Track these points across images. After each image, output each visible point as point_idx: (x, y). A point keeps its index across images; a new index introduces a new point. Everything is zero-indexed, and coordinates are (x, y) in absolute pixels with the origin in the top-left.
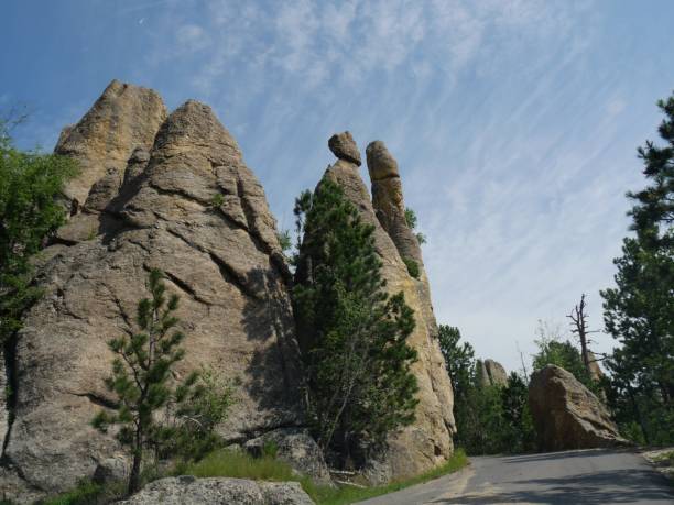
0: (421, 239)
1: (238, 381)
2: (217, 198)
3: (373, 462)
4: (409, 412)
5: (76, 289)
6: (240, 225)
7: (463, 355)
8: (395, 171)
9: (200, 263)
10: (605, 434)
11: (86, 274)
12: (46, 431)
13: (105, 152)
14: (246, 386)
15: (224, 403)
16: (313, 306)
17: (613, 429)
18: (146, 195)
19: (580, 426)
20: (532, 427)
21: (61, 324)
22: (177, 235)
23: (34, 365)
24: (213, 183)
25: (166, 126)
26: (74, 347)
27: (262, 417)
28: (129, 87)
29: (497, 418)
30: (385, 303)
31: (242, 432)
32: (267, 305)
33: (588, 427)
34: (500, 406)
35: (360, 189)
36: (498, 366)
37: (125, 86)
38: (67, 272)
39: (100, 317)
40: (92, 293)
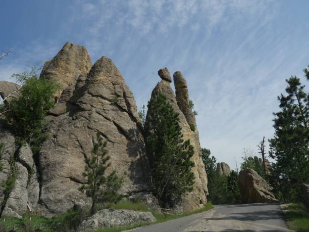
0: (195, 113)
1: (125, 173)
2: (115, 99)
3: (176, 205)
4: (190, 187)
5: (61, 135)
6: (124, 110)
7: (211, 161)
8: (185, 85)
9: (110, 126)
10: (269, 197)
11: (64, 129)
12: (55, 191)
13: (64, 74)
14: (129, 176)
15: (121, 182)
16: (155, 145)
17: (272, 195)
18: (87, 97)
19: (259, 193)
20: (239, 193)
21: (56, 149)
22: (100, 114)
23: (48, 165)
24: (113, 92)
25: (94, 67)
26: (63, 159)
27: (135, 187)
28: (74, 45)
29: (225, 189)
30: (182, 144)
31: (127, 193)
32: (136, 143)
33: (262, 194)
34: (226, 184)
35: (171, 93)
36: (227, 165)
37: (72, 45)
38: (56, 128)
39: (72, 147)
40: (68, 137)
